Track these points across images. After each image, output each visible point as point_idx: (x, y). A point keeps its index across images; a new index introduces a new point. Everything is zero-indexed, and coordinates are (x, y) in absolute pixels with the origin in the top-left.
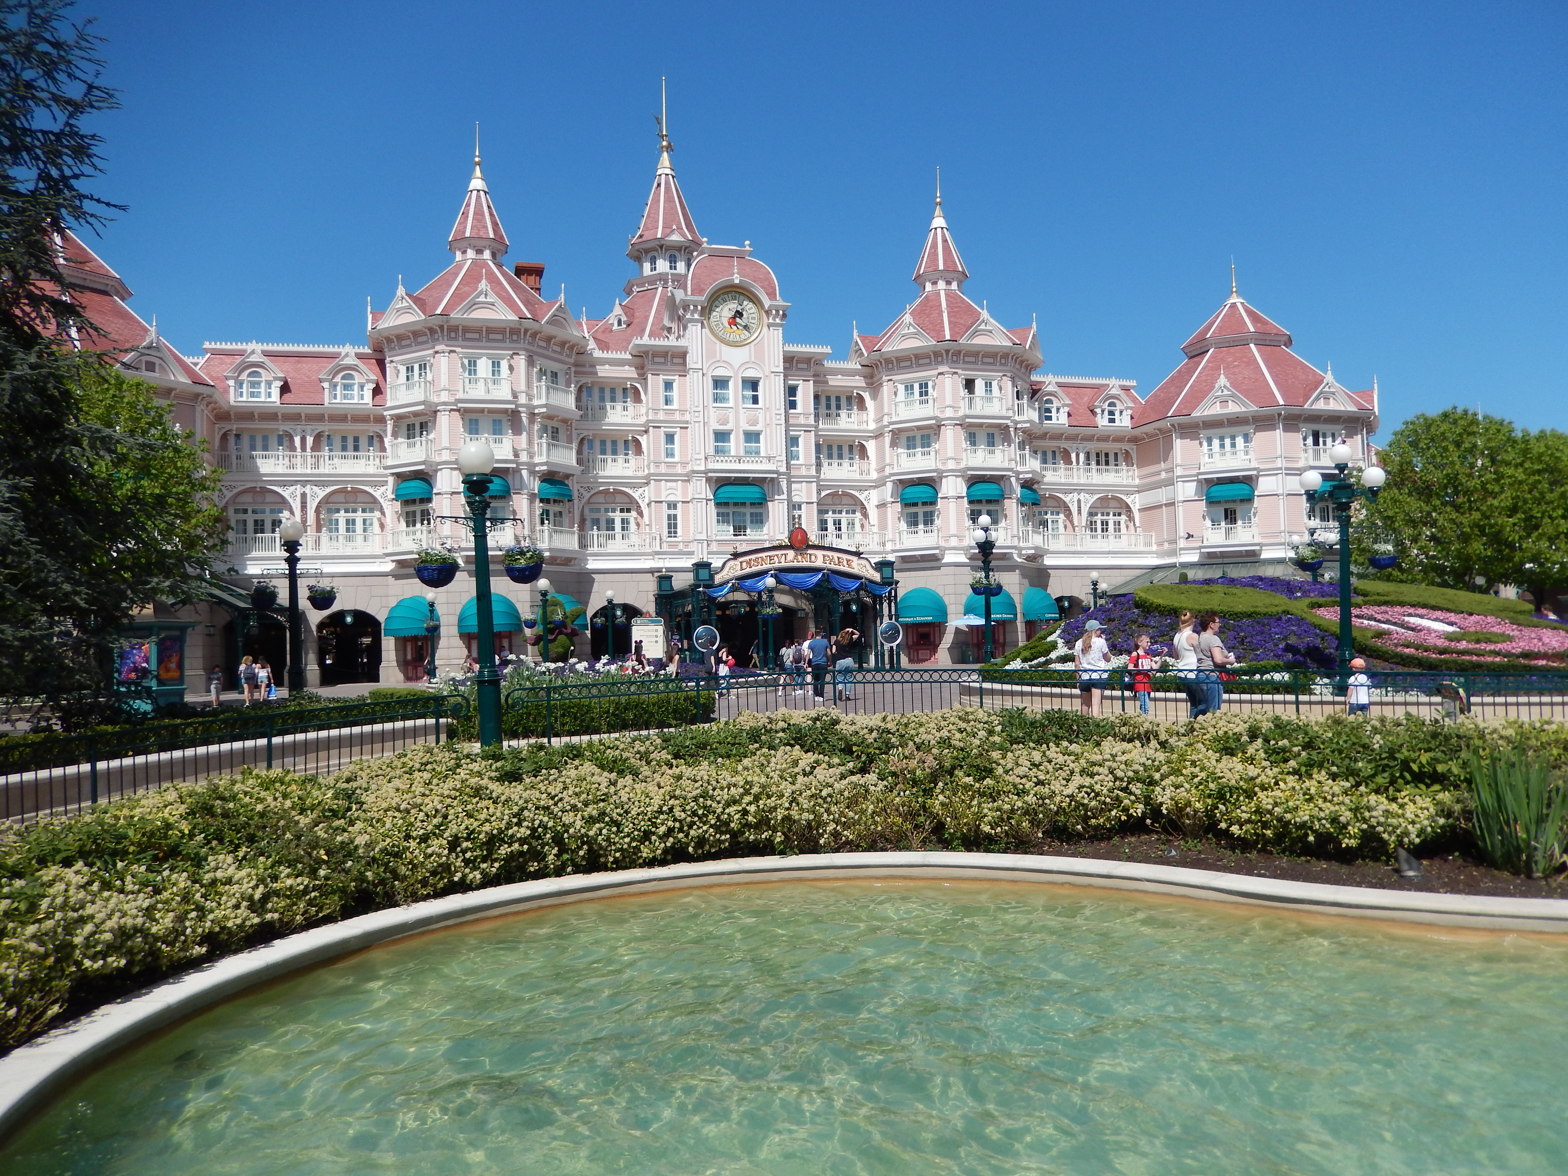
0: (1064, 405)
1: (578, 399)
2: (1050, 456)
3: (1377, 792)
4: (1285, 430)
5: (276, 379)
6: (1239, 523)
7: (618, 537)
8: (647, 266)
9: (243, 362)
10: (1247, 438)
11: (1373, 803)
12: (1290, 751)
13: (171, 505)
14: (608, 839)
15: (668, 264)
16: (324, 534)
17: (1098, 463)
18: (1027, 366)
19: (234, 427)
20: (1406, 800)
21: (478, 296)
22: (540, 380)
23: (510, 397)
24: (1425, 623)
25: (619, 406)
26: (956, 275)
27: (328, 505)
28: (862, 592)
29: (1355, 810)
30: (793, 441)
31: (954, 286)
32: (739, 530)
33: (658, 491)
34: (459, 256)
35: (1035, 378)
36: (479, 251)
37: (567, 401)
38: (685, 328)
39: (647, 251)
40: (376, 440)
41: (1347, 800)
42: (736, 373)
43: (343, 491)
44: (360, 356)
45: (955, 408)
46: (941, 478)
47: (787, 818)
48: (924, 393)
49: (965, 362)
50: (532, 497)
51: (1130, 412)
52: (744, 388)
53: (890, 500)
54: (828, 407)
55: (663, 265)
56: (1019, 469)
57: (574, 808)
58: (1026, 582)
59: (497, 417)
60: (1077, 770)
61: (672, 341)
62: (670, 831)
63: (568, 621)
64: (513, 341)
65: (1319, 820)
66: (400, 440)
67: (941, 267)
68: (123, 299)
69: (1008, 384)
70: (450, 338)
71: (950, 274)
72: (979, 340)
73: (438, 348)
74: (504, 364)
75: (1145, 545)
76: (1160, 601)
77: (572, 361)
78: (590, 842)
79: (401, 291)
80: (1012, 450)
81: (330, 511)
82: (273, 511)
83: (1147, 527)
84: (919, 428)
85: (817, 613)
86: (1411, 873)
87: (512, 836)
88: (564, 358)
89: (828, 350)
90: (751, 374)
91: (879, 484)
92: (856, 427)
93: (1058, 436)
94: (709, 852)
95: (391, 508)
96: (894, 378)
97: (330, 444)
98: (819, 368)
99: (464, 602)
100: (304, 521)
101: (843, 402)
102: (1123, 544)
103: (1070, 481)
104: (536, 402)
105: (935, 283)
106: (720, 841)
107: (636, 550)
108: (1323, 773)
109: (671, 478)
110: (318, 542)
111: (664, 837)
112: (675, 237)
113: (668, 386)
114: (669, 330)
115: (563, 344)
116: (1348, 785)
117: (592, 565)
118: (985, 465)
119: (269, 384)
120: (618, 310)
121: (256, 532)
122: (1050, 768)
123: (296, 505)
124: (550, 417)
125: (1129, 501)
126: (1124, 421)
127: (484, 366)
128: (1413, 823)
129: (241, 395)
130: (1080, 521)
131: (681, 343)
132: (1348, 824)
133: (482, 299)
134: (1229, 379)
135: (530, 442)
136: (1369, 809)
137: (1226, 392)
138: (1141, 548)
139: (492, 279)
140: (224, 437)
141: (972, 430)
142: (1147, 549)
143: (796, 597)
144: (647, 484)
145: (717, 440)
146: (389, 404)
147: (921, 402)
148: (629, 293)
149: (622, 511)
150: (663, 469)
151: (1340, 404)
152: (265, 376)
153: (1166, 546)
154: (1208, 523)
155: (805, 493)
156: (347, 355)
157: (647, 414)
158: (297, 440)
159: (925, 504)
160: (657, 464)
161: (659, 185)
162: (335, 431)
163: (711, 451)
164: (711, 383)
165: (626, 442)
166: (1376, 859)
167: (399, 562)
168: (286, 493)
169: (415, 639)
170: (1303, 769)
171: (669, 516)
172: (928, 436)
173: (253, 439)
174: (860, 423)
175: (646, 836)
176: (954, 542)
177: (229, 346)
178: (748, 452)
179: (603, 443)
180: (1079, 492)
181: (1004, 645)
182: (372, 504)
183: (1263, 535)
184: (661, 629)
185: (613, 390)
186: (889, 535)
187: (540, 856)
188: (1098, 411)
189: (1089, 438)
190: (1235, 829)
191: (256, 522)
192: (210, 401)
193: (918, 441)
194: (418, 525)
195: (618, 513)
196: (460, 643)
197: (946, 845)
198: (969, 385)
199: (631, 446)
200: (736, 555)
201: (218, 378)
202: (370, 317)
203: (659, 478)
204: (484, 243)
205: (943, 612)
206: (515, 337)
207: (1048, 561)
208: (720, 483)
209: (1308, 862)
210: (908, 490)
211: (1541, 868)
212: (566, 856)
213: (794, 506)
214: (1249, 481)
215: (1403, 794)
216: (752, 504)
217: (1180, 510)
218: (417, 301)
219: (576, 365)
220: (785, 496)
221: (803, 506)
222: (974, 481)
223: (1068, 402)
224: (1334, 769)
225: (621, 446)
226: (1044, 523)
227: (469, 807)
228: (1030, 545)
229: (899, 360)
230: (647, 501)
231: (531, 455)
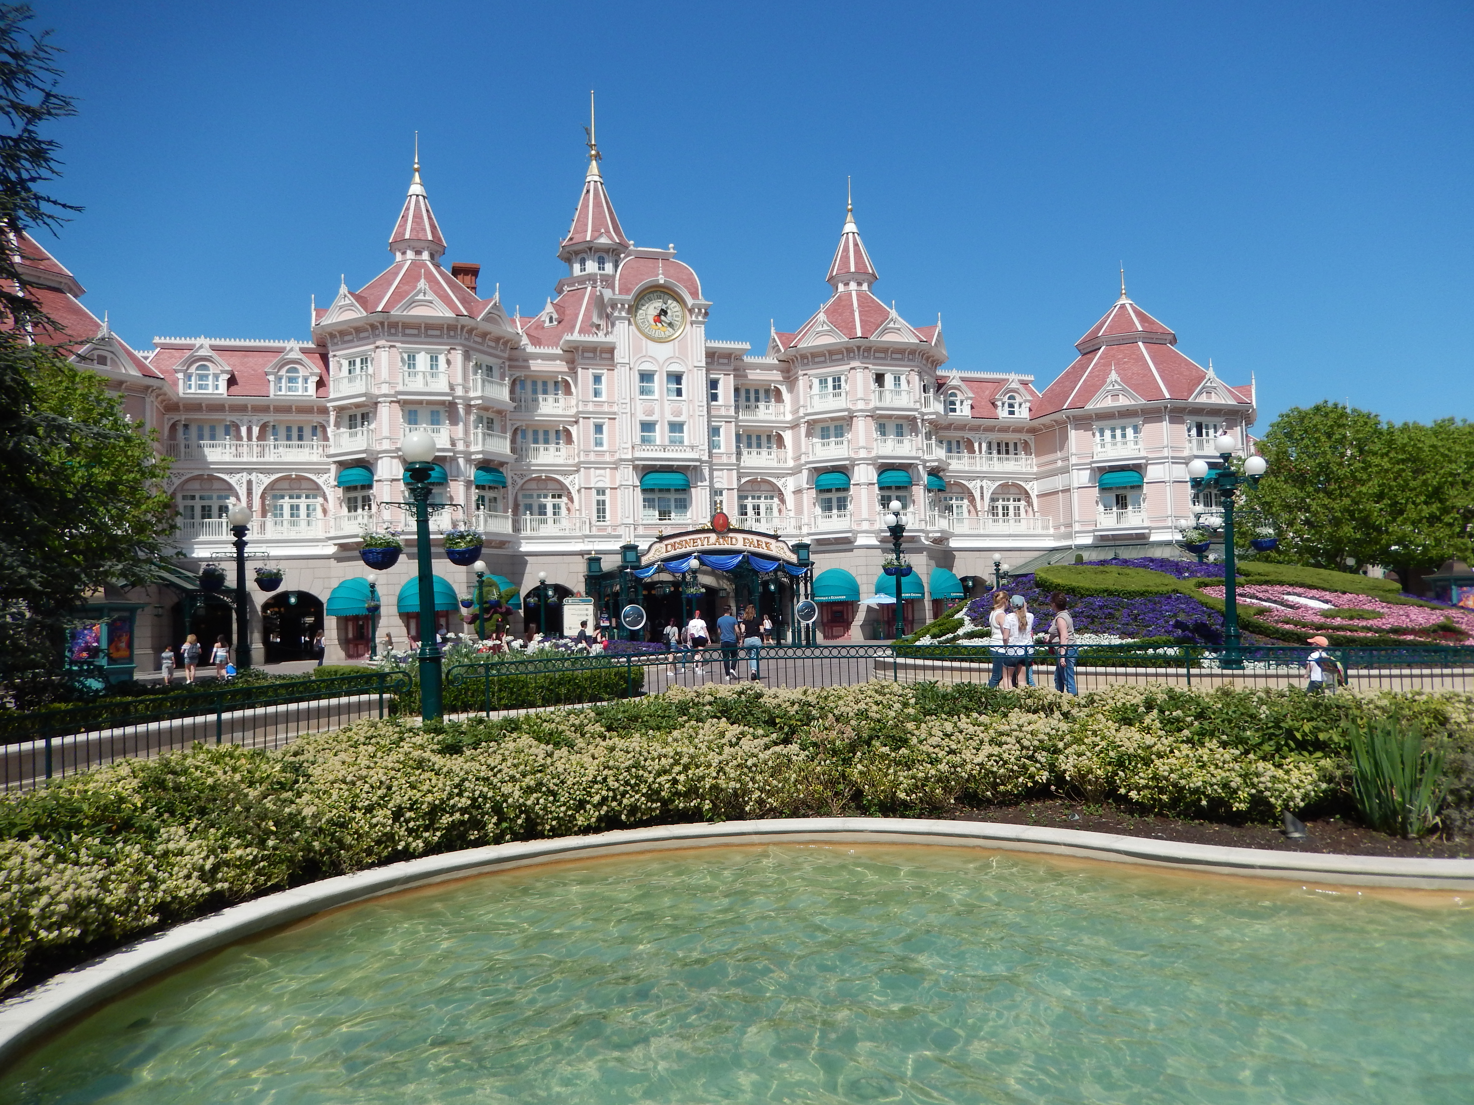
0: (967, 398)
1: (512, 392)
2: (954, 445)
3: (1264, 759)
4: (1171, 422)
5: (223, 372)
6: (1130, 508)
7: (550, 521)
8: (577, 267)
9: (192, 356)
10: (1136, 429)
11: (1261, 769)
12: (1184, 721)
13: (122, 491)
14: (545, 808)
15: (596, 265)
16: (269, 519)
17: (999, 452)
18: (933, 362)
19: (183, 417)
20: (1291, 766)
21: (417, 294)
22: (475, 373)
23: (447, 390)
24: (1302, 601)
25: (551, 398)
26: (866, 277)
27: (273, 491)
28: (779, 573)
29: (1245, 776)
30: (714, 431)
31: (865, 287)
32: (664, 514)
33: (588, 478)
34: (399, 257)
35: (940, 372)
36: (418, 253)
37: (501, 393)
38: (613, 325)
39: (577, 253)
40: (319, 430)
41: (1237, 767)
42: (661, 367)
43: (287, 478)
44: (304, 351)
45: (866, 401)
46: (853, 466)
47: (715, 787)
48: (837, 386)
49: (875, 358)
50: (468, 484)
51: (1028, 405)
52: (668, 381)
53: (806, 486)
54: (748, 399)
55: (592, 266)
56: (926, 457)
57: (513, 779)
58: (933, 563)
59: (435, 408)
60: (986, 739)
61: (600, 338)
62: (604, 799)
63: (503, 601)
64: (450, 337)
65: (1212, 785)
66: (342, 430)
67: (853, 269)
68: (76, 296)
69: (915, 378)
70: (390, 334)
71: (861, 276)
72: (888, 338)
73: (378, 343)
74: (442, 359)
75: (1043, 528)
76: (1059, 581)
77: (506, 355)
78: (527, 811)
79: (343, 289)
80: (920, 440)
81: (275, 497)
82: (220, 498)
83: (1045, 512)
84: (832, 419)
85: (737, 592)
86: (1296, 835)
87: (454, 806)
88: (498, 353)
89: (747, 346)
90: (675, 368)
91: (796, 471)
92: (773, 418)
93: (962, 427)
94: (641, 820)
95: (334, 495)
96: (809, 372)
97: (275, 434)
98: (738, 363)
99: (403, 583)
100: (250, 506)
101: (762, 395)
102: (1022, 527)
103: (973, 468)
104: (472, 394)
105: (847, 284)
106: (652, 810)
107: (567, 533)
108: (1215, 741)
109: (599, 466)
110: (263, 526)
111: (598, 806)
112: (604, 240)
113: (597, 379)
114: (598, 327)
115: (497, 340)
116: (1238, 752)
117: (525, 547)
118: (894, 454)
119: (216, 377)
120: (549, 308)
121: (203, 517)
122: (961, 737)
123: (242, 492)
124: (486, 409)
125: (1028, 488)
126: (1023, 413)
127: (422, 360)
128: (1298, 787)
129: (190, 387)
130: (983, 506)
131: (610, 339)
132: (1238, 789)
133: (421, 297)
134: (1119, 375)
135: (466, 432)
136: (1258, 775)
137: (1117, 387)
138: (1040, 531)
139: (430, 278)
140: (173, 427)
141: (882, 421)
142: (1045, 532)
143: (718, 577)
144: (578, 471)
145: (643, 431)
146: (332, 396)
147: (835, 395)
148: (560, 292)
149: (553, 497)
150: (592, 457)
151: (1221, 398)
152: (213, 369)
153: (1063, 529)
154: (1101, 508)
155: (726, 480)
156: (291, 350)
157: (577, 405)
158: (244, 430)
159: (838, 490)
160: (587, 452)
161: (588, 191)
162: (280, 422)
163: (638, 440)
164: (637, 377)
165: (557, 432)
166: (1264, 822)
167: (341, 546)
168: (232, 480)
169: (356, 618)
170: (1196, 738)
171: (598, 502)
172: (841, 427)
173: (200, 429)
174: (778, 414)
175: (581, 805)
176: (865, 526)
177: (178, 341)
178: (672, 442)
179: (536, 432)
180: (982, 478)
181: (912, 622)
182: (316, 490)
183: (1152, 519)
184: (591, 608)
185: (545, 384)
186: (805, 519)
187: (480, 825)
188: (999, 403)
189: (990, 429)
190: (1133, 794)
191: (203, 507)
192: (159, 393)
193: (832, 431)
194: (360, 511)
195: (550, 499)
196: (399, 622)
197: (864, 811)
198: (879, 379)
199: (562, 435)
200: (661, 539)
201: (167, 371)
202: (314, 314)
203: (588, 465)
204: (423, 244)
205: (855, 591)
206: (452, 333)
207: (953, 544)
208: (646, 470)
209: (1201, 824)
210: (823, 477)
211: (1415, 828)
212: (505, 825)
213: (716, 492)
214: (1138, 469)
215: (1288, 760)
216: (677, 490)
217: (1075, 495)
218: (359, 298)
219: (510, 359)
220: (707, 483)
221: (725, 492)
222: (884, 468)
223: (971, 395)
224: (1224, 737)
225: (552, 436)
226: (950, 508)
227: (413, 779)
228: (936, 528)
229: (814, 355)
230: (577, 487)
231: (467, 444)
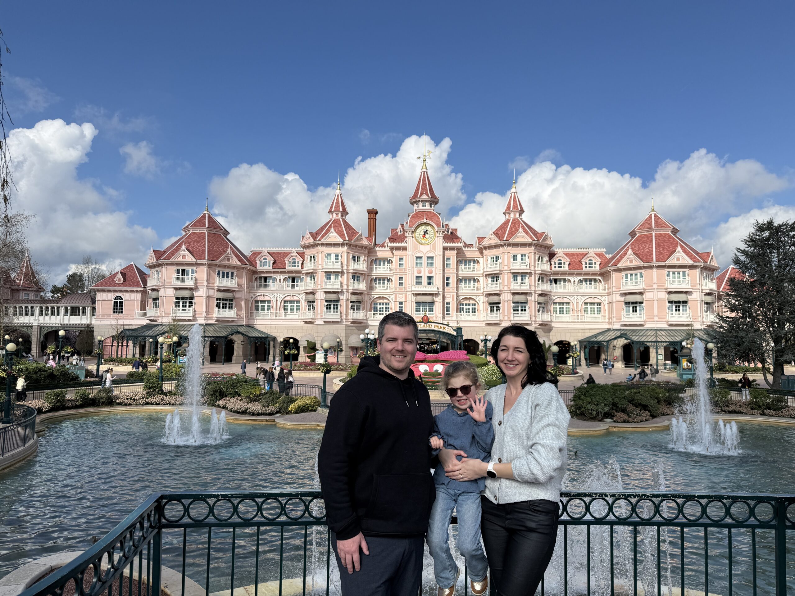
0: (567, 262)
1: (368, 266)
2: (563, 282)
5: (271, 260)
6: (638, 312)
9: (262, 255)
10: (642, 275)
15: (422, 206)
16: (283, 311)
17: (586, 284)
18: (545, 247)
19: (259, 276)
22: (352, 260)
25: (386, 267)
27: (284, 301)
30: (448, 279)
31: (517, 216)
32: (424, 312)
33: (397, 298)
37: (362, 267)
39: (415, 202)
40: (303, 279)
42: (425, 255)
44: (297, 252)
45: (508, 266)
46: (502, 293)
48: (498, 260)
49: (513, 248)
50: (348, 301)
51: (598, 263)
52: (428, 260)
53: (485, 301)
56: (537, 289)
61: (402, 244)
66: (308, 281)
67: (512, 209)
69: (533, 255)
71: (516, 211)
72: (518, 240)
73: (318, 251)
74: (340, 256)
77: (366, 252)
80: (533, 282)
82: (267, 303)
84: (495, 274)
88: (362, 252)
90: (430, 255)
91: (482, 294)
92: (476, 272)
93: (564, 274)
95: (304, 304)
96: (488, 254)
97: (289, 281)
98: (459, 251)
99: (323, 336)
100: (277, 306)
101: (472, 263)
104: (350, 268)
109: (401, 293)
110: (281, 314)
113: (401, 260)
115: (362, 247)
117: (371, 324)
118: (520, 288)
123: (274, 301)
124: (356, 273)
125: (603, 300)
126: (596, 267)
127: (333, 257)
129: (261, 266)
130: (578, 308)
131: (406, 244)
133: (332, 234)
134: (633, 251)
135: (347, 282)
137: (631, 256)
140: (255, 279)
141: (515, 274)
144: (393, 295)
145: (417, 279)
146: (305, 269)
147: (496, 264)
150: (398, 290)
151: (685, 261)
152: (268, 260)
154: (625, 311)
155: (451, 298)
156: (293, 252)
157: (393, 270)
158: (278, 280)
159: (497, 303)
160: (396, 288)
162: (290, 277)
163: (414, 284)
164: (415, 259)
167: (305, 321)
172: (499, 277)
176: (506, 318)
178: (428, 284)
179: (380, 280)
180: (578, 296)
183: (647, 317)
185: (384, 261)
186: (484, 315)
188: (583, 263)
189: (580, 275)
192: (248, 269)
193: (495, 279)
194: (311, 310)
195: (384, 305)
198: (515, 257)
199: (389, 281)
201: (254, 260)
203: (397, 293)
204: (339, 212)
206: (343, 246)
207: (554, 326)
208: (417, 295)
210: (491, 297)
213: (445, 303)
214: (641, 294)
216: (429, 303)
217: (614, 305)
218: (313, 235)
220: (442, 300)
221: (451, 303)
222: (515, 294)
223: (569, 260)
225: (386, 281)
228: (540, 320)
229: (489, 247)
230: (393, 301)
231: (347, 286)
